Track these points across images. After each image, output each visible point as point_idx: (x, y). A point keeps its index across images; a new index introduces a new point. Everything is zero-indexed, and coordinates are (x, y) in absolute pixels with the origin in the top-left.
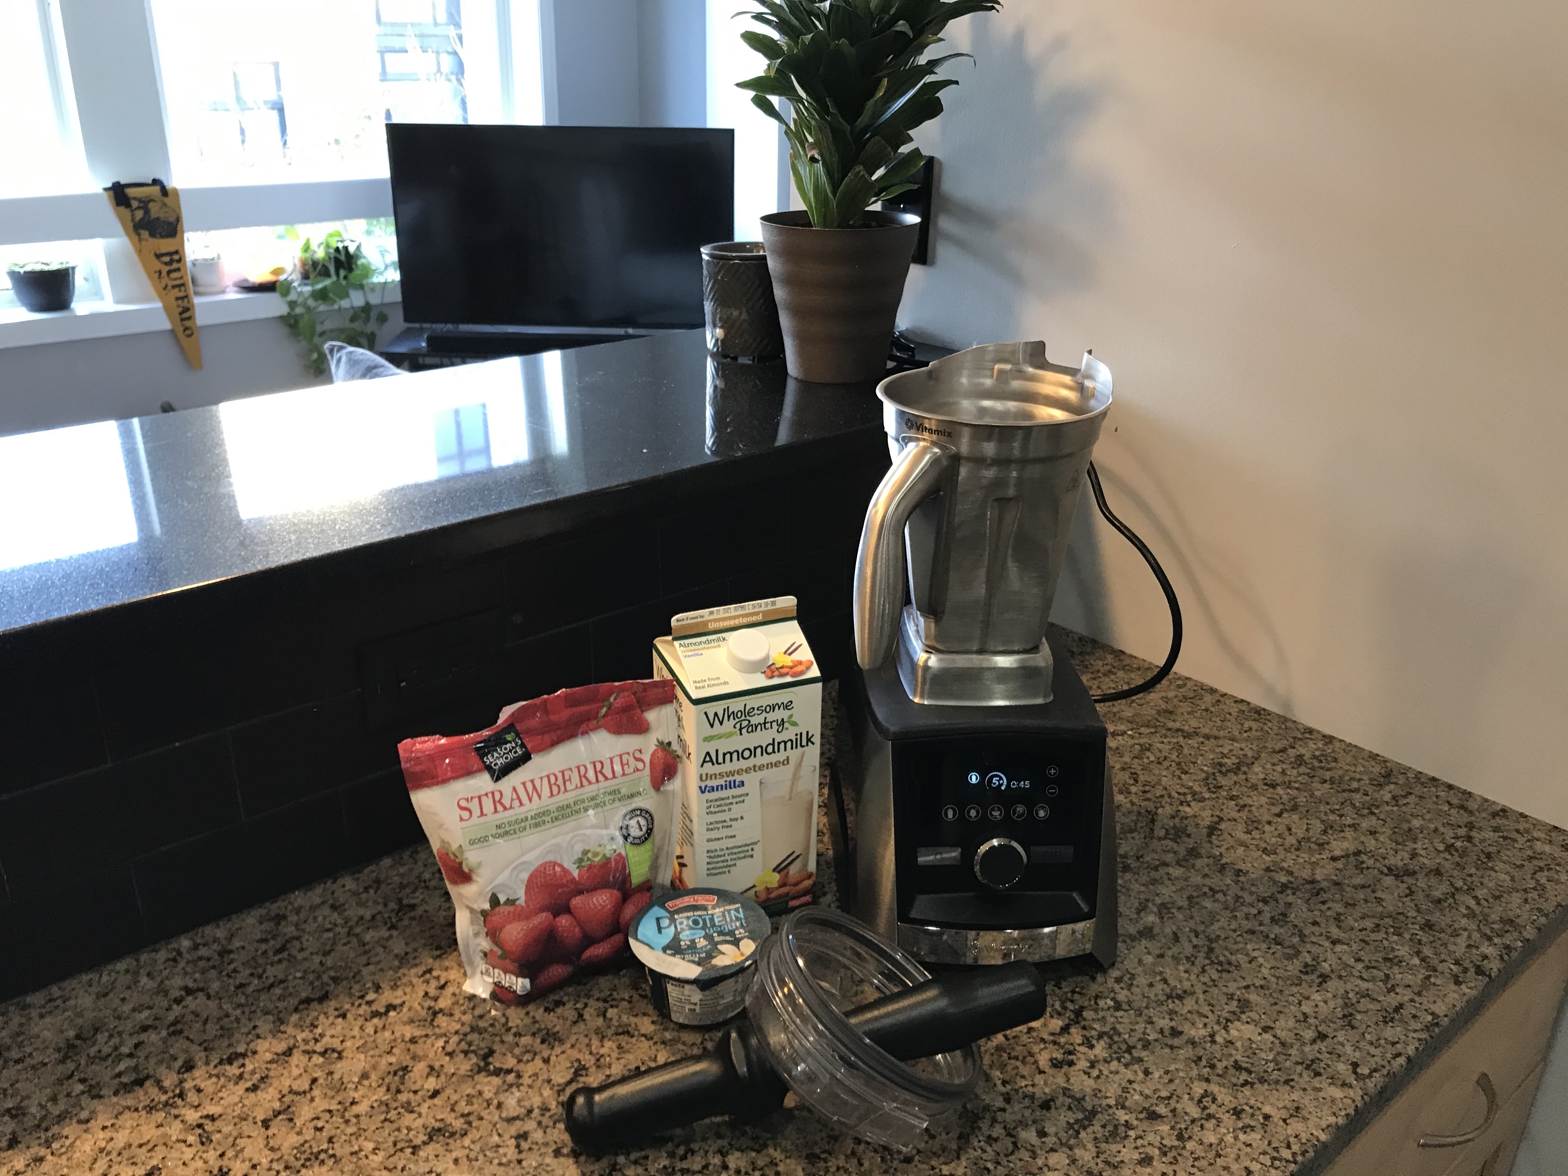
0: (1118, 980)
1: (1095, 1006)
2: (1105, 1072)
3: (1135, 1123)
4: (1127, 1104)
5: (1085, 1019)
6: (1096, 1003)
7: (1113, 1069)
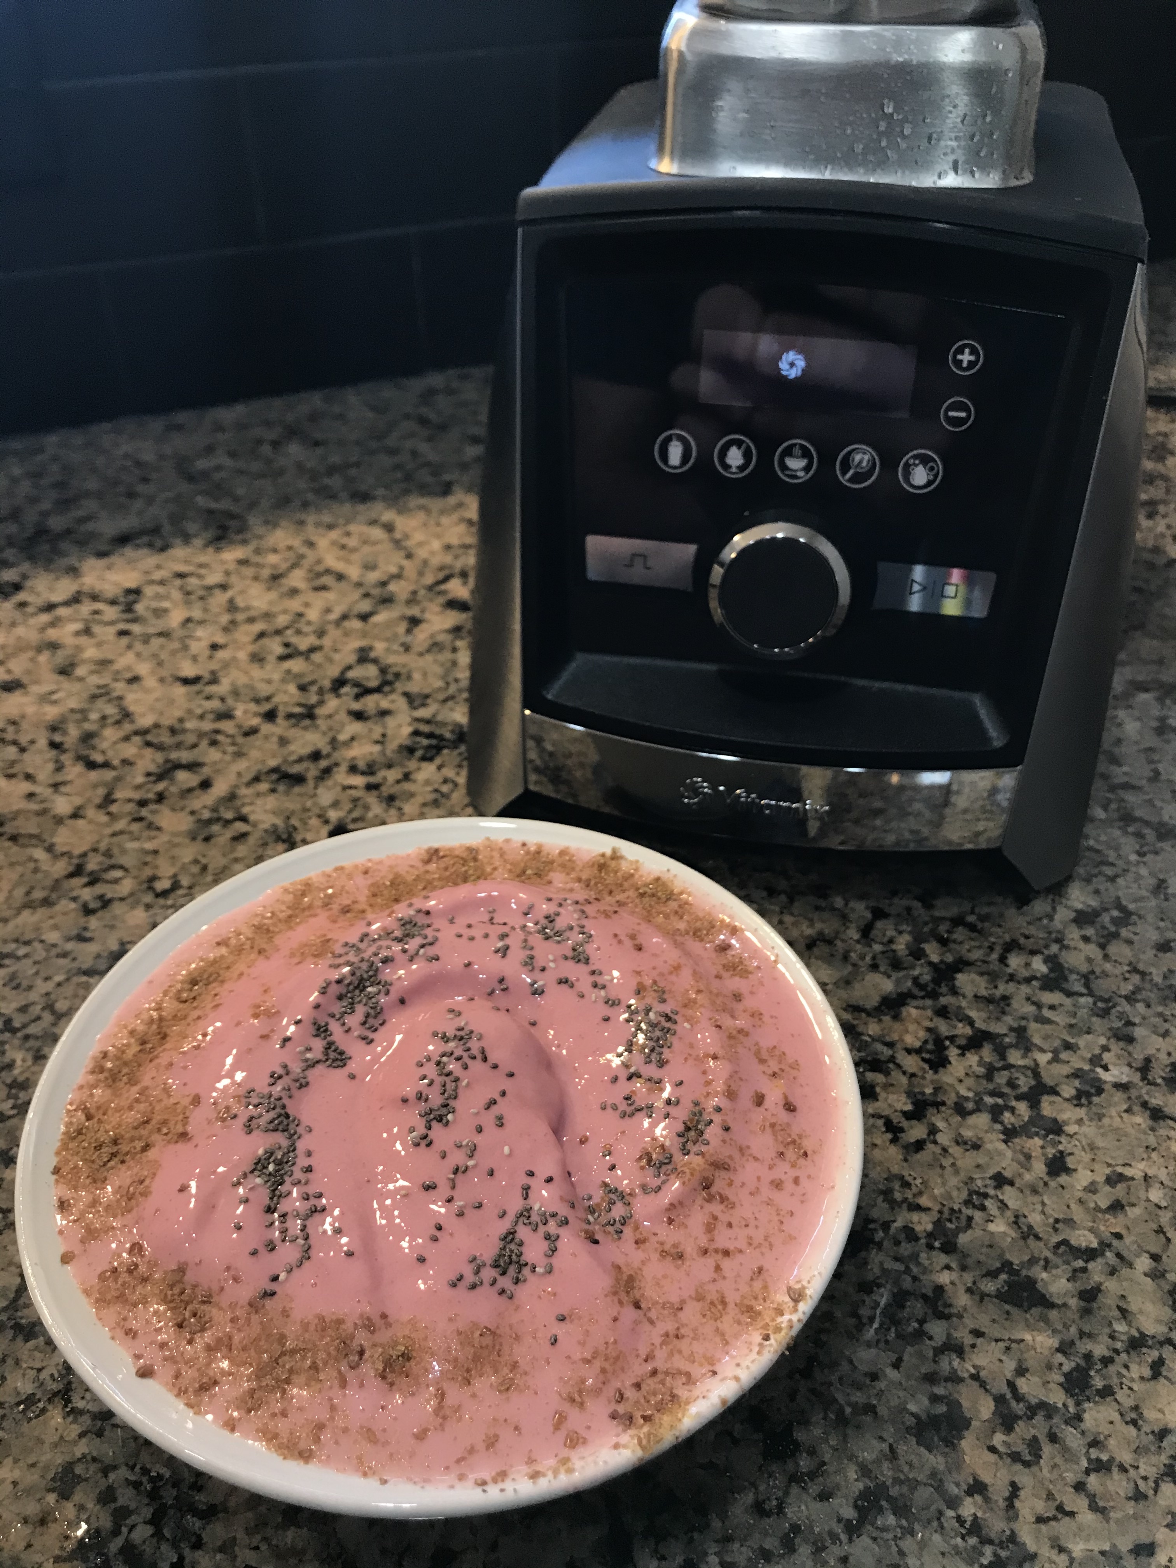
0: (1082, 918)
1: (995, 966)
2: (943, 1139)
3: (962, 1300)
4: (963, 1239)
5: (954, 992)
6: (1003, 960)
7: (968, 1134)
